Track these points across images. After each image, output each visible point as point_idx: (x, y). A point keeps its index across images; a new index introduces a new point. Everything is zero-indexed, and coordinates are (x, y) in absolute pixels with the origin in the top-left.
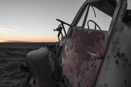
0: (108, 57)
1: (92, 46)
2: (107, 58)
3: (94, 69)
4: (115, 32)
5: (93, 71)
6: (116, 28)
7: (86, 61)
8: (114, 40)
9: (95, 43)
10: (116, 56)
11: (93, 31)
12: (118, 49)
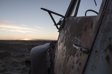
0: (96, 51)
1: (79, 37)
2: (94, 52)
3: (79, 67)
4: (106, 15)
5: (78, 70)
6: (107, 10)
7: (72, 56)
8: (105, 27)
9: (82, 32)
10: (106, 50)
11: (82, 18)
12: (110, 39)
